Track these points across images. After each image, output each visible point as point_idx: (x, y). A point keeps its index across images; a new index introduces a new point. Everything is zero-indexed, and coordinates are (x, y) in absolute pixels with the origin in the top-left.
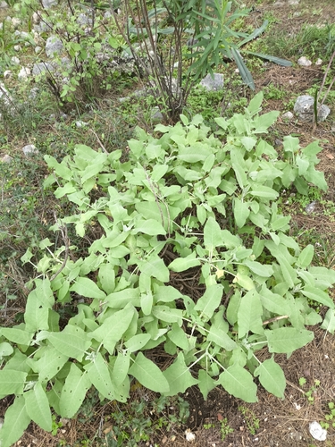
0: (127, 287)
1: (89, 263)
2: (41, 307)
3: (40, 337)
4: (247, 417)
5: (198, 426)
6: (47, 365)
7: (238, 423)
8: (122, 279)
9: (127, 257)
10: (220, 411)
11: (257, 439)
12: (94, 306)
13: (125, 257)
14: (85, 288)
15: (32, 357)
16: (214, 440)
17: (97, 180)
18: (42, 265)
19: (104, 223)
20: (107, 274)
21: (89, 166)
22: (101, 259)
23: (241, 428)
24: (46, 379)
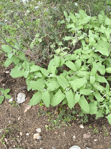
0: (84, 71)
1: (73, 57)
2: (54, 65)
3: (51, 76)
4: (104, 130)
6: (52, 86)
7: (100, 130)
8: (83, 67)
9: (87, 60)
10: (95, 124)
11: (105, 138)
12: (69, 72)
14: (70, 65)
15: (46, 81)
16: (90, 132)
17: (84, 26)
18: (58, 51)
19: (83, 43)
20: (79, 62)
21: (84, 19)
22: (78, 57)
23: (101, 132)
24: (50, 90)
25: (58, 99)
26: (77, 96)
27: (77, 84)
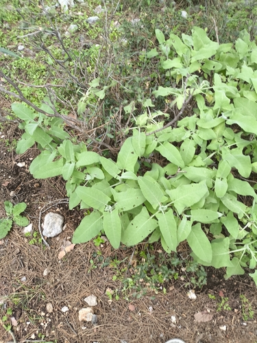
0: (202, 166)
1: (176, 134)
2: (133, 153)
3: (124, 176)
4: (243, 305)
5: (202, 292)
6: (127, 199)
7: (235, 306)
8: (199, 157)
9: (209, 142)
10: (223, 290)
11: (245, 324)
13: (208, 141)
14: (168, 152)
15: (114, 187)
16: (210, 307)
17: (203, 64)
18: (142, 120)
19: (201, 104)
20: (189, 147)
21: (202, 49)
22: (188, 134)
23: (236, 310)
24: (122, 209)
25: (140, 230)
26: (185, 224)
27: (184, 196)
